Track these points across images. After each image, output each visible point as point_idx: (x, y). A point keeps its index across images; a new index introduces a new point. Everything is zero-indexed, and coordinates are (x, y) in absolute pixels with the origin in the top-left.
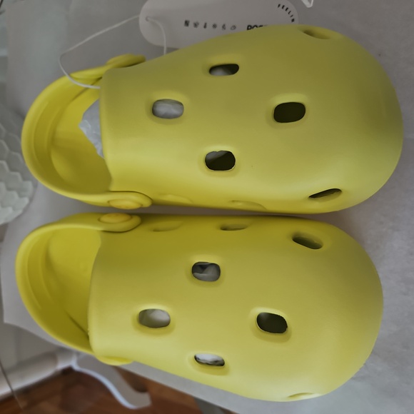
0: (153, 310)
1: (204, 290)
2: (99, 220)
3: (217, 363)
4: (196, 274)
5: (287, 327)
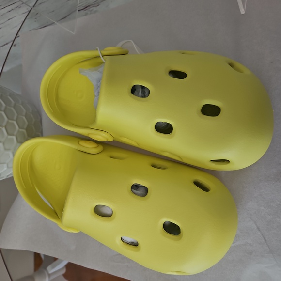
0: (103, 206)
1: (136, 201)
2: (78, 143)
3: (133, 244)
4: (133, 190)
5: (180, 232)
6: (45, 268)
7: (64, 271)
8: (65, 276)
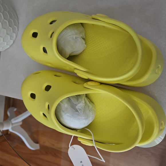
6: (10, 120)
7: (21, 123)
8: (21, 126)
